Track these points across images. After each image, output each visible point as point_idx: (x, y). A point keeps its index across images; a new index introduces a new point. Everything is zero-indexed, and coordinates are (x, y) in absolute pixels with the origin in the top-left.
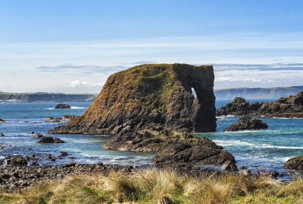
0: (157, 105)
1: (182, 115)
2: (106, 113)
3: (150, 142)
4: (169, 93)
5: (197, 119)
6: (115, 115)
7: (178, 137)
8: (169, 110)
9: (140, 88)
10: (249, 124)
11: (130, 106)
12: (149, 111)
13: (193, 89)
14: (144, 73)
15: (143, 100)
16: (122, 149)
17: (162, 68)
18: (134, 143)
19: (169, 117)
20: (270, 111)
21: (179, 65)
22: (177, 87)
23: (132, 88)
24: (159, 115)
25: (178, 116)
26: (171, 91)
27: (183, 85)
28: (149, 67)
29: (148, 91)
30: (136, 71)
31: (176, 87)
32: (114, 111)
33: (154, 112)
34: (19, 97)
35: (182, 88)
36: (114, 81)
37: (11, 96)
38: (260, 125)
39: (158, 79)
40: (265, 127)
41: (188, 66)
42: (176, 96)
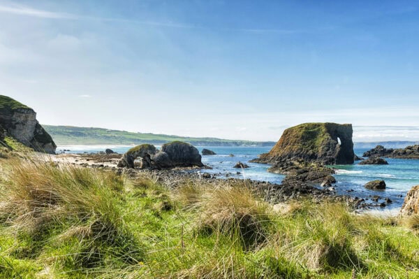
0: (312, 148)
1: (328, 154)
2: (282, 151)
3: (292, 168)
4: (322, 140)
5: (337, 157)
6: (286, 153)
7: (313, 166)
8: (320, 151)
9: (303, 137)
10: (374, 161)
11: (296, 147)
12: (307, 151)
13: (338, 139)
14: (306, 128)
15: (304, 145)
16: (276, 172)
17: (319, 125)
18: (283, 169)
19: (320, 155)
20: (399, 154)
21: (329, 123)
22: (327, 137)
23: (297, 137)
24: (314, 153)
25: (325, 154)
26: (322, 139)
27: (330, 135)
28: (309, 124)
29: (307, 139)
30: (301, 127)
31: (325, 137)
32: (286, 151)
33: (311, 152)
34: (258, 144)
35: (330, 138)
36: (287, 133)
37: (253, 143)
38: (381, 162)
39: (315, 132)
40: (386, 163)
41: (335, 124)
42: (325, 143)
